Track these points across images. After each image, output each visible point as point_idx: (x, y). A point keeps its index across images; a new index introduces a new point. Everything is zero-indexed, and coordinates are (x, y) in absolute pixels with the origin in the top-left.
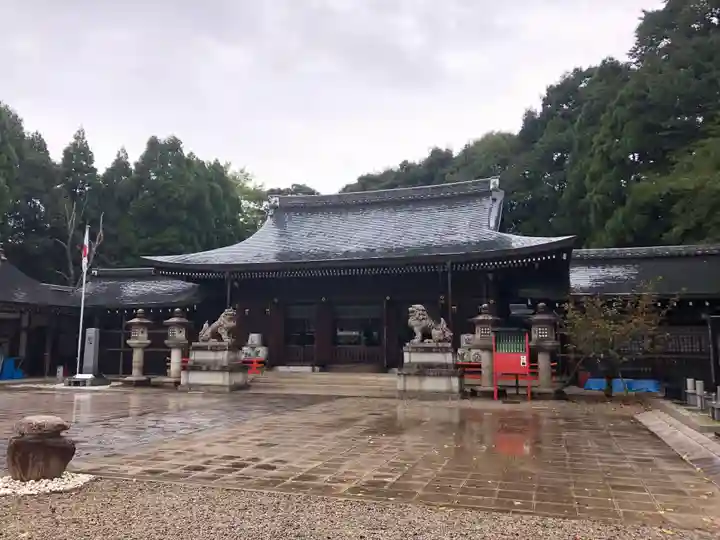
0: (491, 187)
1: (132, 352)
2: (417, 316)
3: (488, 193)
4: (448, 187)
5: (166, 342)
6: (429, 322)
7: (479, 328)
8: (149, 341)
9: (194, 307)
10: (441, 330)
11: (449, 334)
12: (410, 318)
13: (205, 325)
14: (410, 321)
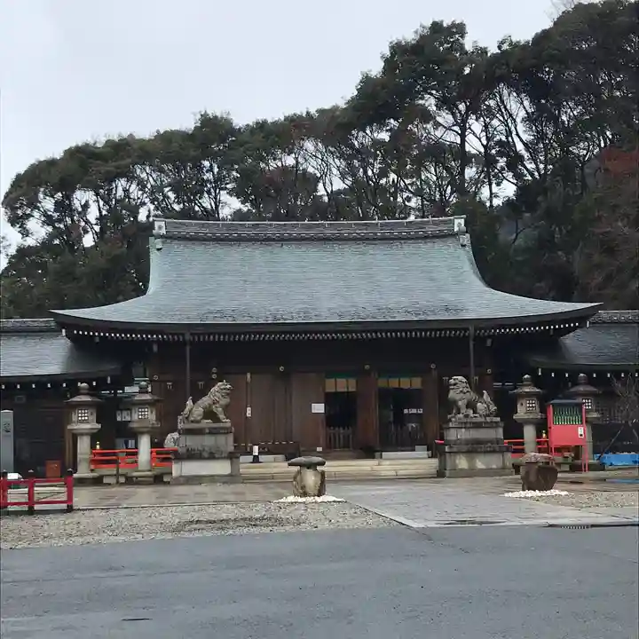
0: (456, 229)
2: (459, 388)
3: (454, 235)
6: (472, 396)
7: (524, 401)
8: (99, 426)
9: (107, 380)
10: (485, 404)
11: (493, 408)
12: (451, 392)
13: (189, 403)
14: (452, 394)
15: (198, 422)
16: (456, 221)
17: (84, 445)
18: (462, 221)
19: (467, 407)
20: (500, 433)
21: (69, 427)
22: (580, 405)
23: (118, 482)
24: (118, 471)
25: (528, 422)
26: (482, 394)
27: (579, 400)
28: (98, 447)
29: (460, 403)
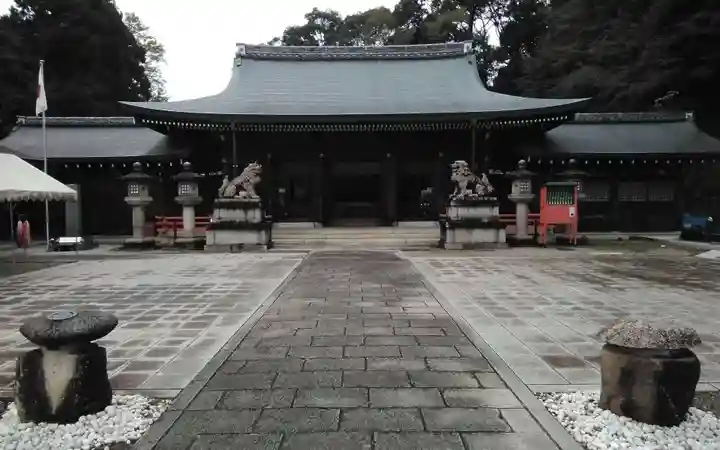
0: (465, 51)
1: (132, 210)
2: (460, 171)
3: (461, 55)
4: (424, 48)
5: (177, 199)
6: (472, 178)
7: (518, 183)
8: (151, 199)
10: (484, 186)
11: (490, 189)
12: (454, 174)
13: (225, 181)
14: (454, 177)
15: (233, 197)
16: (466, 45)
17: (138, 216)
18: (470, 44)
19: (468, 188)
20: (496, 211)
21: (126, 199)
22: (573, 187)
25: (522, 201)
27: (571, 183)
29: (461, 185)
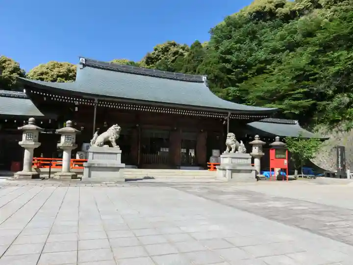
7: (256, 147)
9: (49, 121)
10: (242, 147)
11: (245, 149)
13: (96, 135)
16: (203, 77)
18: (206, 78)
20: (250, 161)
21: (20, 143)
23: (49, 177)
24: (50, 170)
26: (240, 143)
28: (42, 156)
